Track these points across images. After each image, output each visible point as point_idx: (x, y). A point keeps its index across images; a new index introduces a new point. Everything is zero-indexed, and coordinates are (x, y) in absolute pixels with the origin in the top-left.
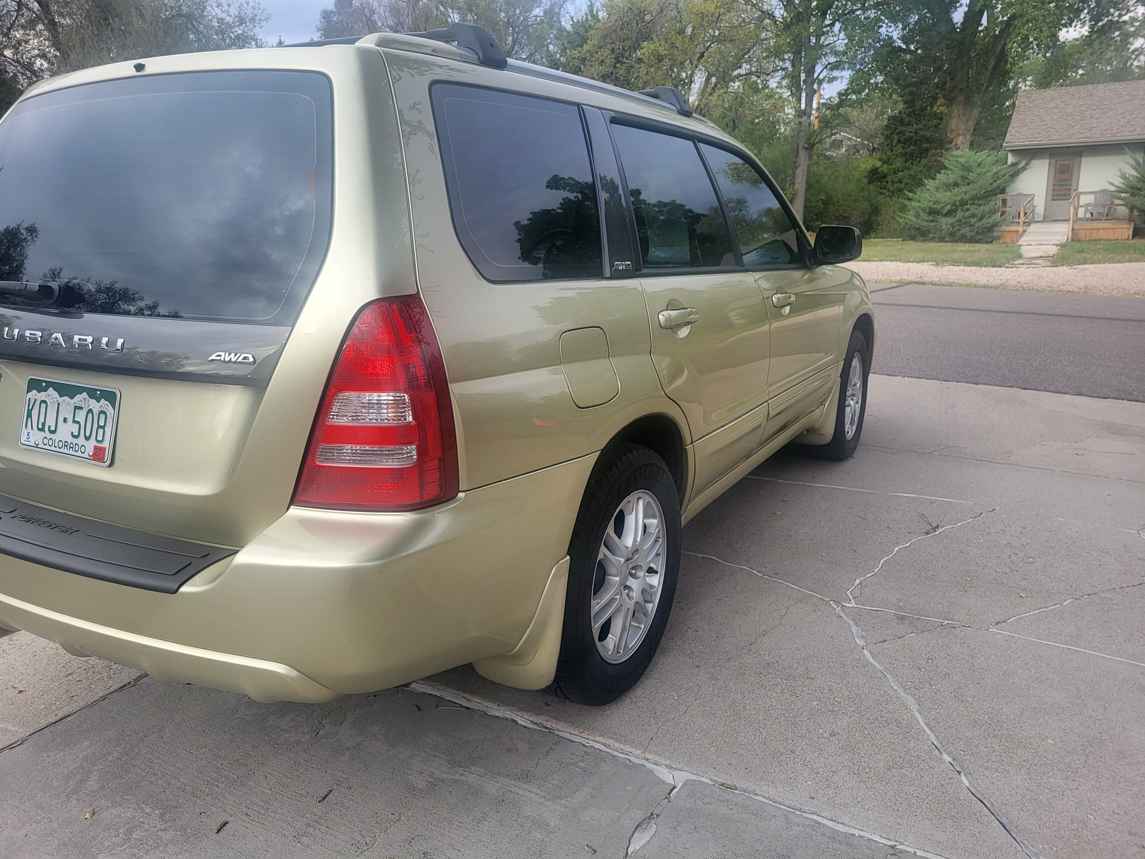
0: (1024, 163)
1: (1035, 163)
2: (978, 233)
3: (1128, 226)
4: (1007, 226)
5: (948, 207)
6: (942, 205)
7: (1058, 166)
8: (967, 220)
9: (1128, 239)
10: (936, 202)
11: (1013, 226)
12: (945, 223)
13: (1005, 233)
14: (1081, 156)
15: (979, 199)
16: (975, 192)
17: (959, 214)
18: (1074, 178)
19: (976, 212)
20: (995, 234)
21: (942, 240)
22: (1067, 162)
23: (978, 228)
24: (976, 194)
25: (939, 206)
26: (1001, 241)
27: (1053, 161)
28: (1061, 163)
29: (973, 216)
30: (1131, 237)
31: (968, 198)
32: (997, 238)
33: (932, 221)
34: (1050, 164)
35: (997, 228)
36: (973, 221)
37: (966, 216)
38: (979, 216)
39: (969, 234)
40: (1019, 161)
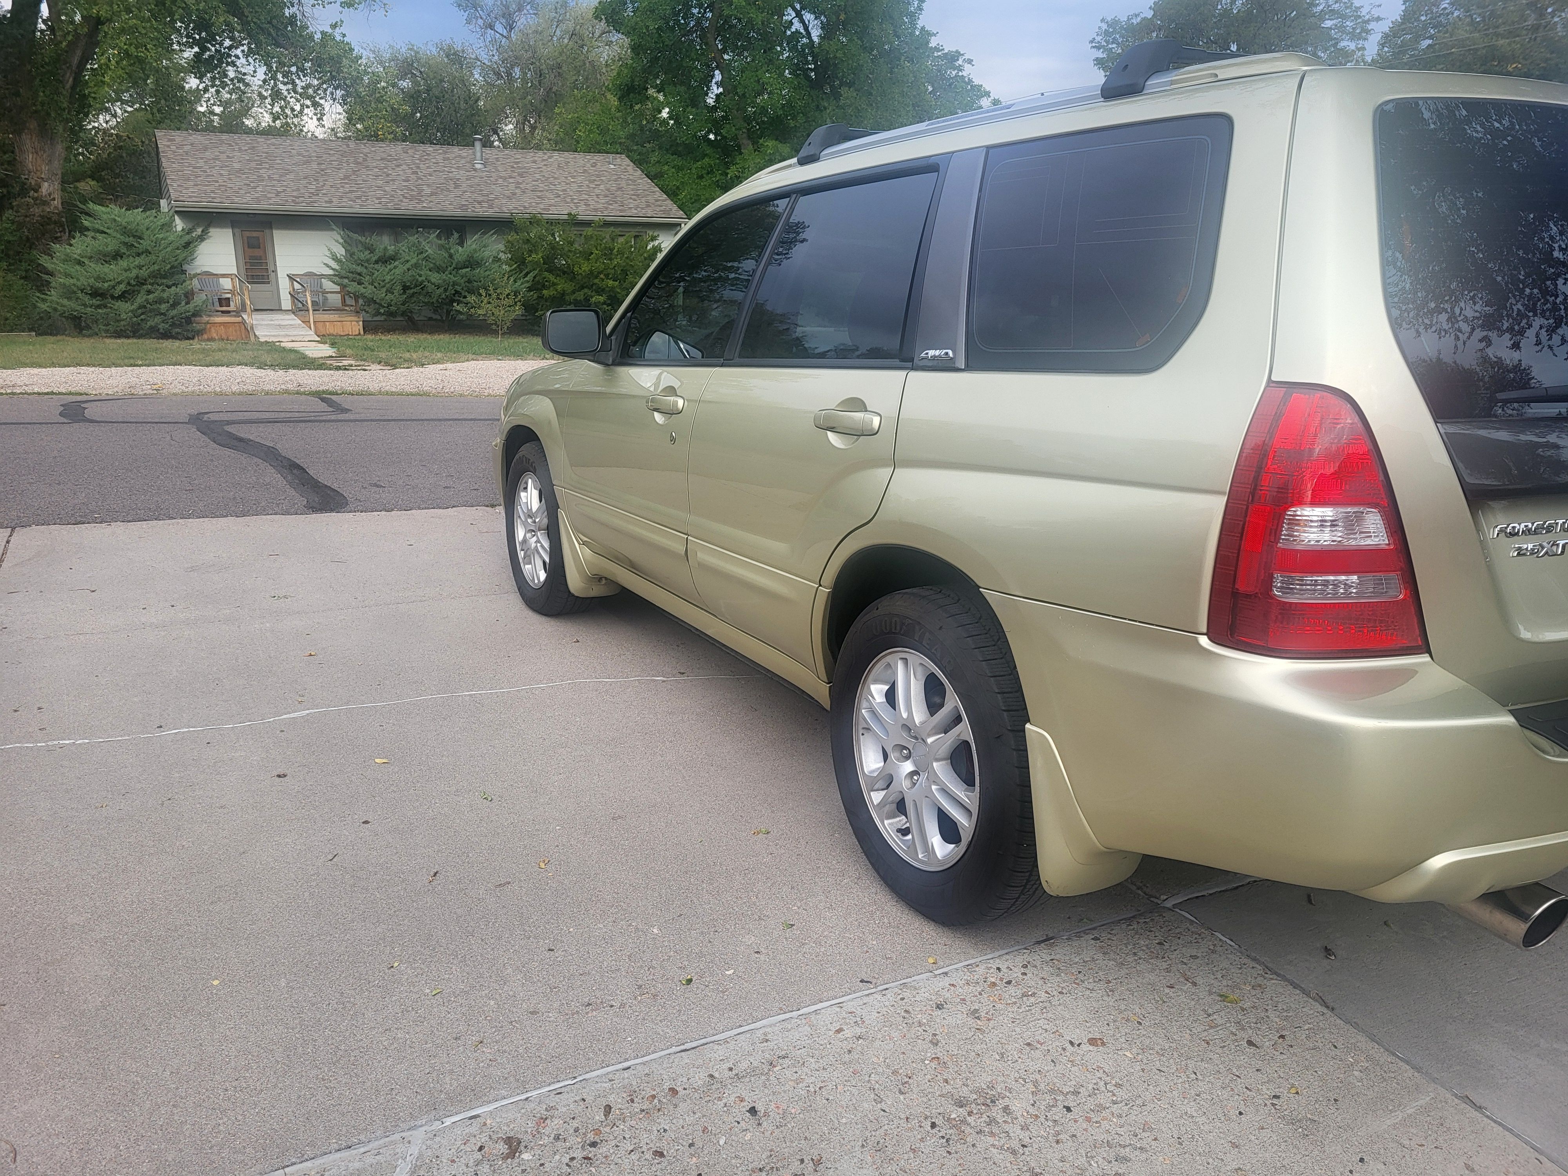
0: (199, 231)
1: (214, 232)
2: (173, 325)
3: (356, 319)
4: (210, 316)
5: (122, 287)
6: (111, 283)
7: (245, 238)
8: (155, 307)
9: (360, 334)
10: (98, 278)
11: (217, 316)
12: (124, 308)
13: (208, 326)
14: (271, 228)
15: (164, 277)
16: (156, 267)
17: (140, 299)
18: (270, 256)
19: (165, 295)
20: (196, 326)
21: (119, 334)
22: (255, 234)
23: (172, 318)
24: (159, 270)
25: (106, 285)
26: (205, 336)
27: (237, 230)
28: (248, 234)
29: (160, 301)
30: (362, 332)
31: (146, 274)
32: (200, 333)
33: (99, 307)
34: (234, 235)
35: (198, 319)
36: (163, 307)
37: (151, 301)
38: (171, 302)
39: (162, 327)
40: (194, 226)
